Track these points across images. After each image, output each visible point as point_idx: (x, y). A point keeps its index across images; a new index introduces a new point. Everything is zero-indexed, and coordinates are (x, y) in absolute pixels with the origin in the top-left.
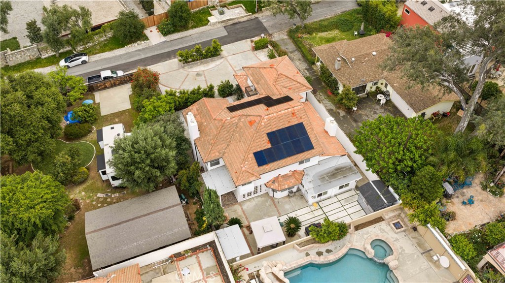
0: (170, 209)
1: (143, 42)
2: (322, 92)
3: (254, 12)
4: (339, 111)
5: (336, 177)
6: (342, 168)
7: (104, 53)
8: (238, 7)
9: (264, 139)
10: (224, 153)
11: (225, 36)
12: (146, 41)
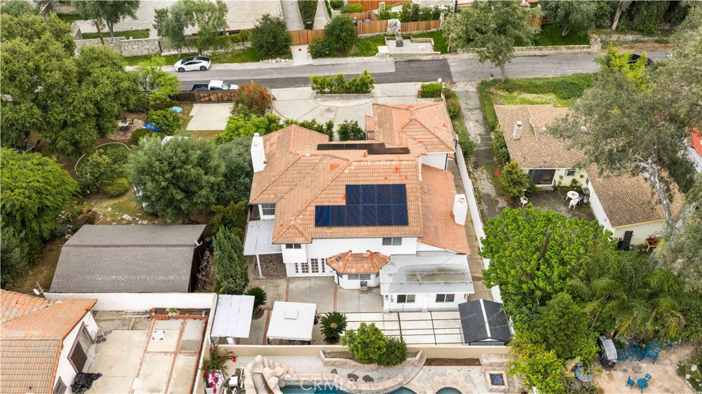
0: (178, 248)
1: (283, 60)
2: (487, 169)
3: (444, 51)
4: (499, 199)
5: (433, 280)
6: (449, 270)
7: (232, 64)
8: (426, 42)
9: (340, 192)
10: (282, 198)
11: (391, 73)
12: (287, 60)
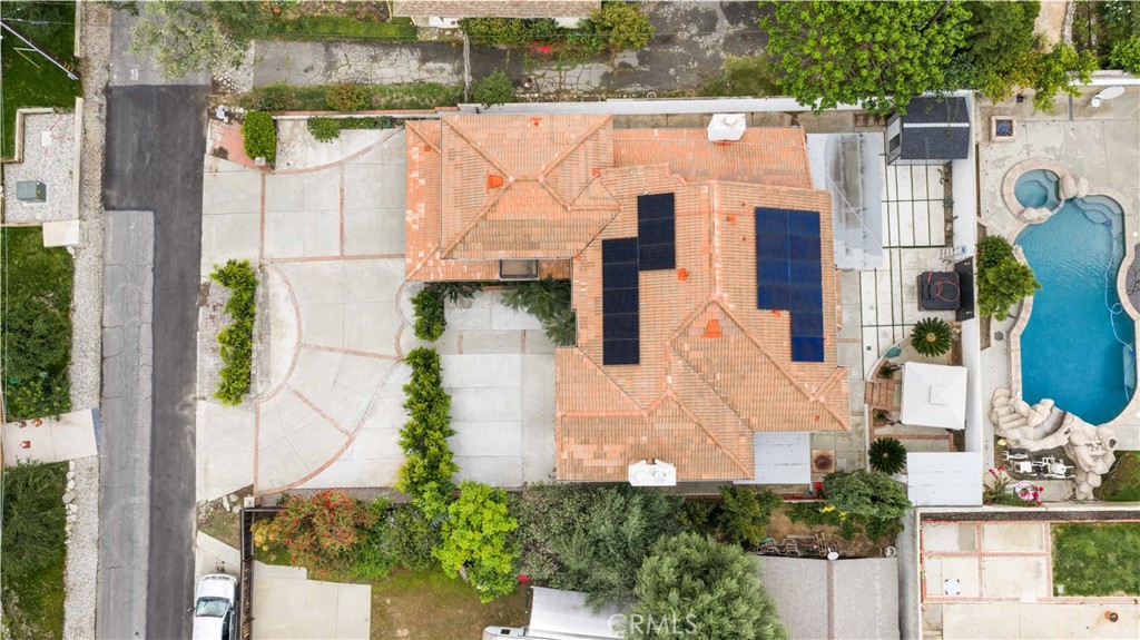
0: (835, 587)
2: (531, 66)
3: (76, 89)
8: (24, 125)
10: (747, 422)
11: (157, 223)
